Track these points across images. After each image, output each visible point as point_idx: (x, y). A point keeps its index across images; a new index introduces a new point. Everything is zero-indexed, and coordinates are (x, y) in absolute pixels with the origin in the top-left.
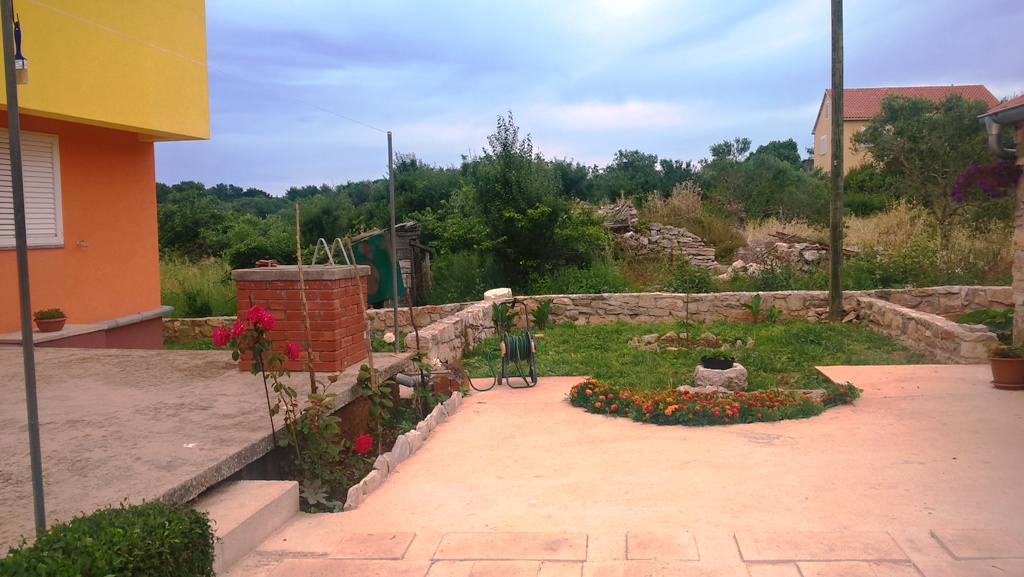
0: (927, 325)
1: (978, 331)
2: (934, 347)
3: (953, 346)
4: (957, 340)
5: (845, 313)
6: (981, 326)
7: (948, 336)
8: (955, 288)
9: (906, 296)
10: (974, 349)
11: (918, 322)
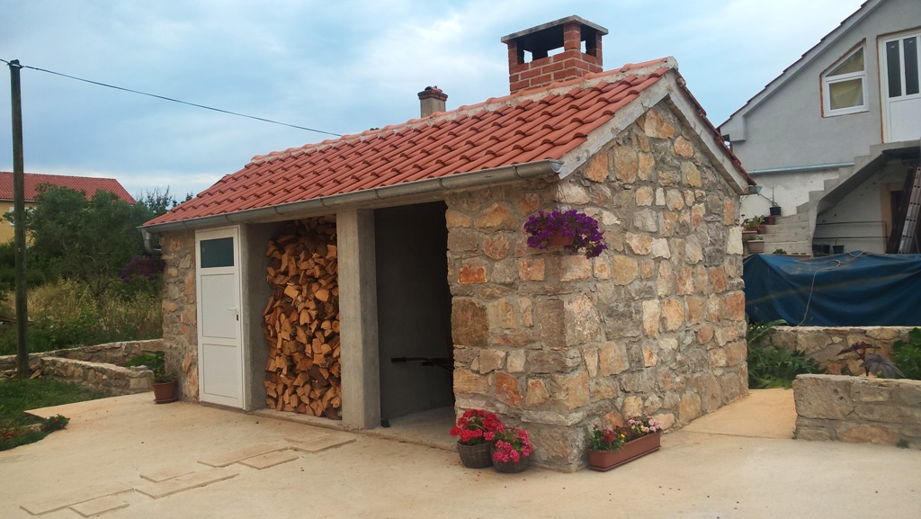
0: (103, 371)
1: (142, 369)
2: (109, 386)
3: (124, 383)
4: (127, 378)
5: (32, 372)
6: (142, 366)
7: (121, 376)
8: (118, 344)
9: (80, 353)
10: (139, 382)
11: (96, 369)
